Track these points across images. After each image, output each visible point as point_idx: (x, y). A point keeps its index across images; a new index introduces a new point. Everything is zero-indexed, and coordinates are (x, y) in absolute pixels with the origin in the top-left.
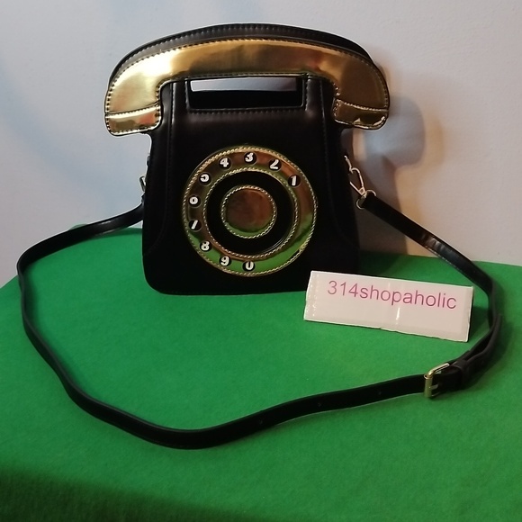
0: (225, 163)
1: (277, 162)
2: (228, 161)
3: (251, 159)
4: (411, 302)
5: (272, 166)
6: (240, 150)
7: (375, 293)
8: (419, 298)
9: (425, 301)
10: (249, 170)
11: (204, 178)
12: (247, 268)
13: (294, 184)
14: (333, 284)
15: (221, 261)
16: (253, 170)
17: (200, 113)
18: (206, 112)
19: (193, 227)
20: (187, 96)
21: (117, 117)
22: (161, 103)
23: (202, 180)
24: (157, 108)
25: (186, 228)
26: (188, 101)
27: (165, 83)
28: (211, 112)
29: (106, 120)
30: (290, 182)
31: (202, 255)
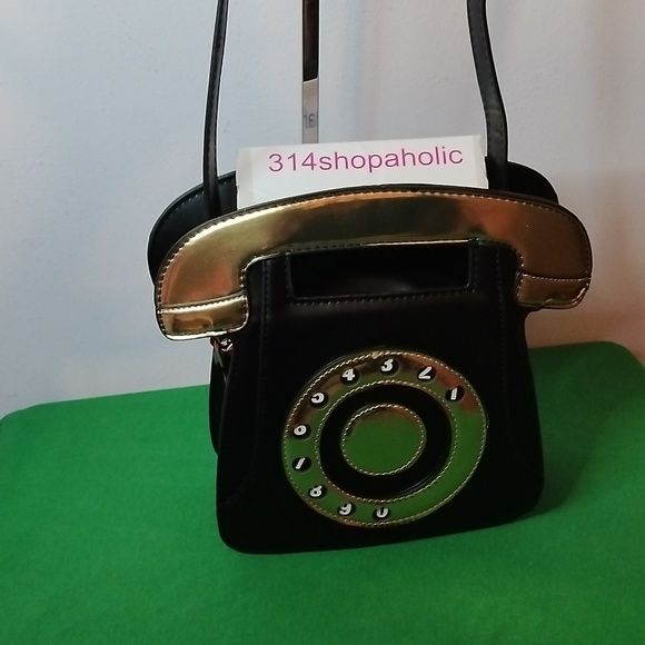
0: (349, 375)
1: (429, 369)
2: (355, 372)
3: (390, 367)
5: (422, 376)
6: (375, 355)
10: (387, 382)
11: (317, 398)
12: (379, 515)
13: (454, 397)
15: (339, 509)
17: (310, 302)
18: (318, 302)
19: (298, 467)
20: (289, 278)
21: (176, 311)
22: (248, 291)
23: (314, 401)
24: (242, 298)
25: (288, 468)
26: (290, 286)
27: (255, 260)
28: (326, 301)
29: (159, 316)
30: (448, 395)
31: (310, 503)
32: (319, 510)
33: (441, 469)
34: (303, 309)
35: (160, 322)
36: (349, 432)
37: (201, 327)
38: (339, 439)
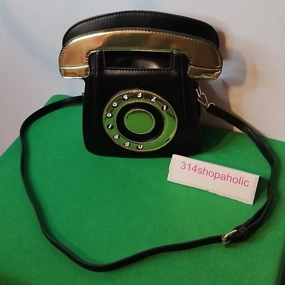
0: (126, 97)
1: (155, 98)
2: (128, 97)
3: (140, 96)
4: (224, 179)
5: (152, 100)
6: (135, 91)
7: (206, 172)
8: (229, 178)
9: (232, 180)
10: (140, 101)
12: (139, 147)
13: (165, 109)
14: (184, 164)
15: (125, 144)
16: (142, 101)
17: (112, 70)
18: (115, 70)
19: (109, 128)
20: (104, 60)
21: (66, 68)
22: (90, 64)
23: (114, 105)
24: (87, 66)
25: (106, 128)
26: (104, 63)
27: (92, 52)
28: (118, 70)
29: (60, 69)
30: (162, 108)
31: (114, 141)
32: (118, 143)
33: (160, 134)
34: (109, 72)
35: (60, 72)
36: (127, 118)
37: (74, 75)
38: (124, 120)
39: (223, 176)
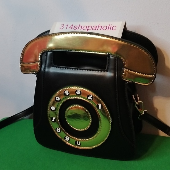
1: (91, 96)
2: (68, 92)
3: (79, 93)
4: (96, 29)
5: (89, 98)
6: (74, 88)
7: (80, 27)
10: (78, 98)
11: (58, 99)
12: (77, 144)
13: (100, 108)
14: (63, 25)
15: (65, 138)
16: (80, 98)
17: (58, 68)
18: (61, 68)
19: (53, 121)
27: (44, 51)
30: (98, 106)
31: (56, 134)
32: (59, 137)
36: (67, 112)
38: (65, 114)
39: (94, 27)
